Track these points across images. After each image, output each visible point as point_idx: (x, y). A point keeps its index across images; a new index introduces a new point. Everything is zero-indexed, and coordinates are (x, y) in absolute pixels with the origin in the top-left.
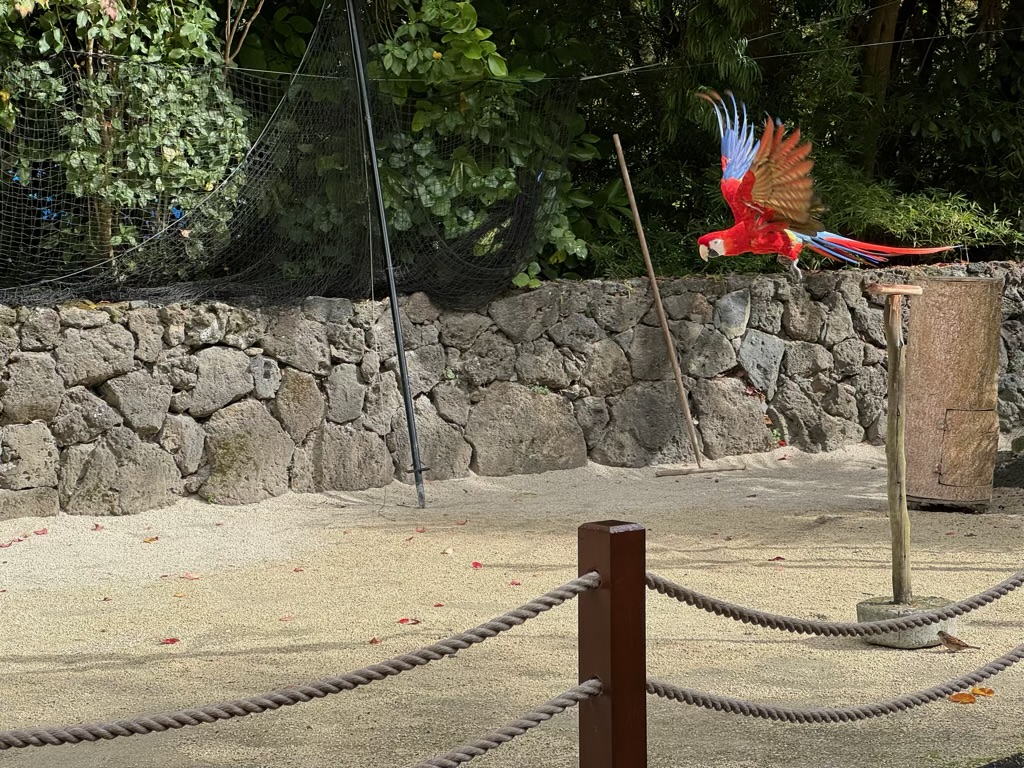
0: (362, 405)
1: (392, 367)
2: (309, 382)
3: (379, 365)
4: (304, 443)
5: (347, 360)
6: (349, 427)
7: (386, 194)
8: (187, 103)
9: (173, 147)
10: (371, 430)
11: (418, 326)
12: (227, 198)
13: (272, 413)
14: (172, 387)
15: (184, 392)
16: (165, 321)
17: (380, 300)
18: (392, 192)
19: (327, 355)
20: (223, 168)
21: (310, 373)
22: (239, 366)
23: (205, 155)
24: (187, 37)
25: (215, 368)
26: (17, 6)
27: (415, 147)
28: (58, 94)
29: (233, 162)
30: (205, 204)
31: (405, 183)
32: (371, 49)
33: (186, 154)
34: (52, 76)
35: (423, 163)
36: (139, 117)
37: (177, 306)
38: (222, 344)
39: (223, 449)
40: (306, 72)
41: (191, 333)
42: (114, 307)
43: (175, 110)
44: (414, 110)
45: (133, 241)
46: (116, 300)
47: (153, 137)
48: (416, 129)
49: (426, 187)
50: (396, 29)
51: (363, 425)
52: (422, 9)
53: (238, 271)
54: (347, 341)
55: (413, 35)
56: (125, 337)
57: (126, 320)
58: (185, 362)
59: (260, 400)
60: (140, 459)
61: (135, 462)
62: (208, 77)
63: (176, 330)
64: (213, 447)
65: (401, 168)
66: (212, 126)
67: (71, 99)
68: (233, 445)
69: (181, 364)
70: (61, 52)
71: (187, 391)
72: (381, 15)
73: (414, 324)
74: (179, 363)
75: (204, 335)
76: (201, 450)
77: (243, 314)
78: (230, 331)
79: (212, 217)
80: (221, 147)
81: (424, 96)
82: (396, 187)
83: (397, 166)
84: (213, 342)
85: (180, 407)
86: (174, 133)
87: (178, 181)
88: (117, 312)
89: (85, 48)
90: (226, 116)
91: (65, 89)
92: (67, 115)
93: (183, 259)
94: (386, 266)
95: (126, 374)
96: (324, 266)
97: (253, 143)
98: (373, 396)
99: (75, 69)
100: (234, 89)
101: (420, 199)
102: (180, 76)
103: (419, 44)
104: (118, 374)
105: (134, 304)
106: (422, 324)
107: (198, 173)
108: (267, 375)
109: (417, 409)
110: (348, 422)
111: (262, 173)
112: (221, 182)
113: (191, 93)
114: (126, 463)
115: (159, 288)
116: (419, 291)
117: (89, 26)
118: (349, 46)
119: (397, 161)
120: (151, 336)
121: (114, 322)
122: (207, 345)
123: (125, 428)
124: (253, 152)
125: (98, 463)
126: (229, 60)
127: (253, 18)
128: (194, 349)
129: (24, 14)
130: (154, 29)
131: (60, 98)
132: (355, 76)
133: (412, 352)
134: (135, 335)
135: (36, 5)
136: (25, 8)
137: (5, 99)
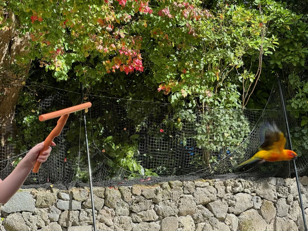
0: (288, 211)
1: (297, 199)
2: (271, 204)
3: (293, 199)
4: (270, 223)
5: (283, 197)
6: (284, 218)
7: (293, 145)
8: (232, 120)
9: (227, 133)
10: (291, 219)
11: (305, 187)
12: (244, 148)
13: (259, 214)
14: (228, 205)
15: (232, 207)
16: (225, 185)
17: (293, 178)
18: (295, 144)
19: (276, 196)
20: (242, 139)
21: (271, 201)
22: (249, 199)
23: (237, 135)
24: (231, 101)
25: (241, 199)
26: (183, 95)
27: (302, 130)
28: (194, 119)
29: (245, 137)
30: (237, 149)
31: (299, 142)
32: (287, 101)
33: (231, 134)
34: (193, 113)
35: (305, 136)
36: (217, 124)
37: (229, 180)
38: (243, 192)
39: (244, 224)
40: (267, 109)
41: (233, 189)
42: (210, 181)
43: (228, 122)
44: (301, 119)
45: (216, 161)
46: (211, 179)
47: (222, 130)
48: (302, 125)
49: (306, 143)
50: (295, 95)
51: (289, 218)
52: (303, 89)
53: (247, 170)
54: (282, 191)
55: (301, 97)
56: (214, 190)
57: (214, 185)
58: (232, 198)
59: (255, 209)
60: (219, 227)
61: (218, 228)
62: (238, 112)
63: (229, 188)
64: (241, 224)
65: (298, 137)
66: (239, 126)
67: (198, 120)
68: (247, 224)
69: (231, 198)
70: (195, 107)
71: (233, 206)
72: (290, 91)
73: (304, 186)
74: (230, 198)
75: (237, 189)
76: (238, 225)
77: (249, 183)
78: (245, 188)
79: (239, 153)
80: (242, 132)
81: (304, 115)
82: (296, 143)
83: (297, 137)
84: (240, 191)
85: (230, 211)
86: (228, 129)
87: (229, 143)
88: (211, 182)
89: (202, 105)
90: (243, 123)
91: (196, 117)
92: (197, 125)
93: (230, 166)
94: (294, 167)
95: (214, 201)
96: (274, 168)
97: (251, 131)
98: (291, 208)
99: (199, 111)
100: (245, 115)
101: (304, 147)
102: (229, 112)
103: (303, 99)
104: (212, 201)
105: (216, 180)
106: (306, 186)
107: (234, 140)
108: (257, 202)
109: (305, 213)
110: (284, 216)
111: (254, 140)
112: (242, 143)
113: (233, 117)
114: (215, 228)
115: (224, 175)
116: (305, 175)
117: (203, 99)
118: (280, 101)
119: (296, 135)
120: (222, 189)
121: (210, 185)
122: (238, 192)
123: (214, 218)
124: (251, 134)
125: (206, 228)
126: (244, 107)
127: (251, 94)
128: (235, 193)
129: (184, 97)
130: (222, 99)
131: (195, 120)
132: (282, 110)
133: (303, 195)
134: (217, 189)
135: (188, 94)
136: (185, 95)
137: (179, 121)
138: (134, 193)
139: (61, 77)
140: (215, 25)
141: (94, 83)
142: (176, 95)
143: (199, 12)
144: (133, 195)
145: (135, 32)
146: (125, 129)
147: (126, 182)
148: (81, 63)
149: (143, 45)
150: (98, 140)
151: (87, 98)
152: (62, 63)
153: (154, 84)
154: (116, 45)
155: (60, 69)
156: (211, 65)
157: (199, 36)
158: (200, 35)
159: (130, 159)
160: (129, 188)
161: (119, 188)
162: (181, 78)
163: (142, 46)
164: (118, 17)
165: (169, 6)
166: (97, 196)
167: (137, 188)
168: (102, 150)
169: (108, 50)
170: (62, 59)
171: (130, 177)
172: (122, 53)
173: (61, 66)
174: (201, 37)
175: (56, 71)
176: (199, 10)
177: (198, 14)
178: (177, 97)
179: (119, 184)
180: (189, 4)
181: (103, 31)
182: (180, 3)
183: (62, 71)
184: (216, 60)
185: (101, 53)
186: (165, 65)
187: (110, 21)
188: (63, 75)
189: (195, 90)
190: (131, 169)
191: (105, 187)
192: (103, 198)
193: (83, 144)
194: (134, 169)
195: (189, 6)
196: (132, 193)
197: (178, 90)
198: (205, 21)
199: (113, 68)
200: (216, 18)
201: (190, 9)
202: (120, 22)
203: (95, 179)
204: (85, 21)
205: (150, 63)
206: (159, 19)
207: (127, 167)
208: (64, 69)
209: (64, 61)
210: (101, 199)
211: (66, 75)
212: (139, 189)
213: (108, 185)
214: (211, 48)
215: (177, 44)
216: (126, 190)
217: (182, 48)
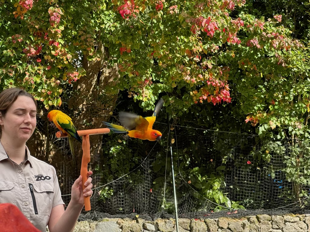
26: (271, 126)
28: (283, 151)
34: (281, 146)
36: (308, 157)
42: (300, 216)
45: (306, 195)
46: (301, 214)
56: (304, 225)
57: (304, 220)
67: (287, 152)
70: (284, 139)
88: (302, 218)
89: (291, 137)
91: (285, 149)
92: (286, 157)
99: (288, 143)
105: (307, 215)
117: (292, 130)
121: (301, 221)
129: (273, 128)
134: (307, 225)
135: (277, 126)
136: (273, 126)
137: (267, 153)
138: (221, 226)
139: (148, 107)
140: (306, 56)
141: (181, 114)
142: (264, 126)
143: (289, 42)
144: (219, 228)
145: (223, 62)
146: (212, 160)
147: (212, 214)
148: (168, 93)
149: (231, 75)
150: (184, 171)
151: (174, 128)
152: (150, 93)
153: (241, 115)
154: (204, 76)
155: (147, 99)
156: (302, 96)
157: (289, 67)
158: (290, 65)
159: (217, 191)
160: (215, 221)
161: (205, 220)
162: (269, 109)
163: (229, 77)
164: (206, 47)
165: (258, 36)
166: (183, 228)
167: (223, 221)
168: (188, 181)
169: (196, 80)
170: (149, 89)
171: (216, 209)
172: (209, 83)
173: (148, 96)
174: (291, 68)
175: (143, 101)
176: (289, 40)
177: (288, 44)
178: (265, 128)
179: (205, 216)
180: (278, 34)
181: (190, 62)
182: (269, 33)
183: (149, 101)
184: (306, 91)
185: (188, 84)
186: (252, 96)
187: (197, 52)
188: (151, 105)
189: (284, 122)
190: (217, 201)
191: (190, 219)
192: (188, 230)
193: (169, 174)
194: (220, 201)
195: (279, 36)
196: (218, 225)
197: (266, 122)
198: (296, 52)
199: (201, 98)
200: (307, 48)
201: (280, 39)
202: (208, 53)
203: (180, 210)
204: (172, 52)
205: (237, 94)
206: (247, 50)
207: (214, 199)
208: (151, 99)
209: (151, 91)
210: (186, 231)
211: (153, 105)
212: (225, 222)
213: (194, 216)
214: (302, 79)
215: (266, 75)
216: (212, 222)
217: (271, 79)
